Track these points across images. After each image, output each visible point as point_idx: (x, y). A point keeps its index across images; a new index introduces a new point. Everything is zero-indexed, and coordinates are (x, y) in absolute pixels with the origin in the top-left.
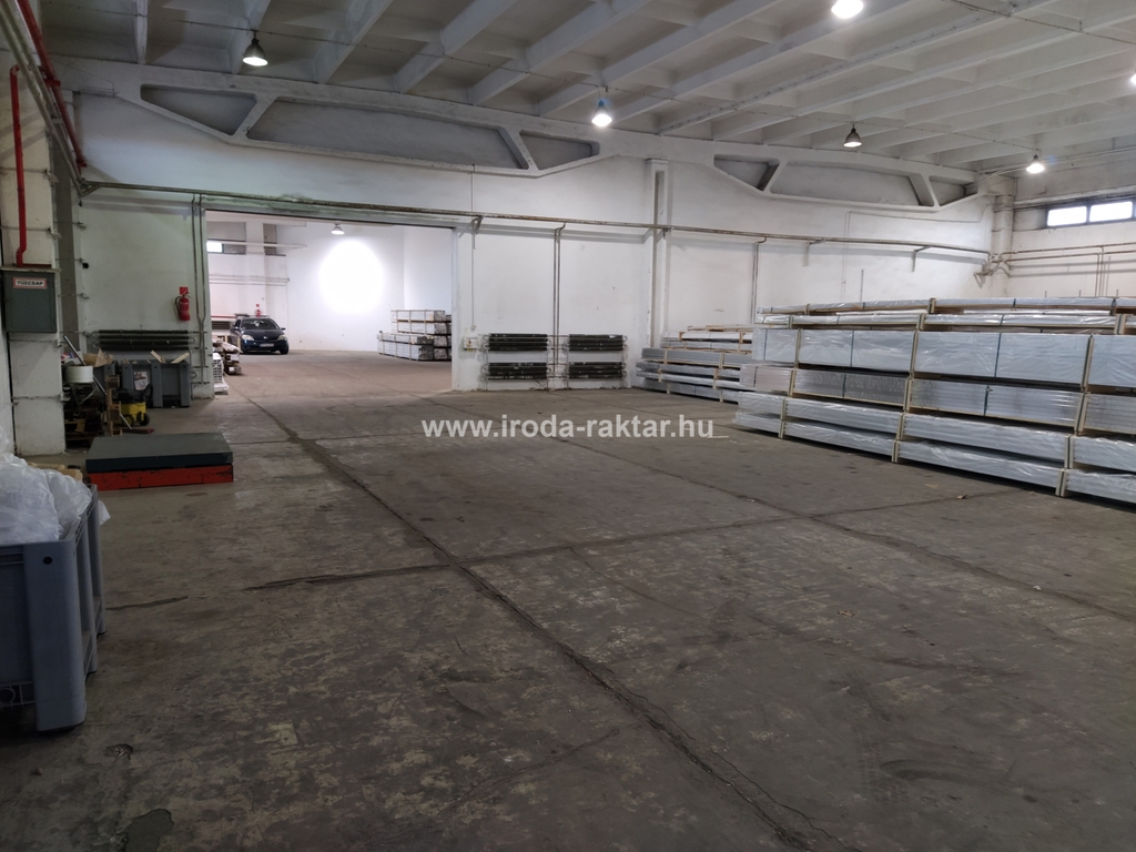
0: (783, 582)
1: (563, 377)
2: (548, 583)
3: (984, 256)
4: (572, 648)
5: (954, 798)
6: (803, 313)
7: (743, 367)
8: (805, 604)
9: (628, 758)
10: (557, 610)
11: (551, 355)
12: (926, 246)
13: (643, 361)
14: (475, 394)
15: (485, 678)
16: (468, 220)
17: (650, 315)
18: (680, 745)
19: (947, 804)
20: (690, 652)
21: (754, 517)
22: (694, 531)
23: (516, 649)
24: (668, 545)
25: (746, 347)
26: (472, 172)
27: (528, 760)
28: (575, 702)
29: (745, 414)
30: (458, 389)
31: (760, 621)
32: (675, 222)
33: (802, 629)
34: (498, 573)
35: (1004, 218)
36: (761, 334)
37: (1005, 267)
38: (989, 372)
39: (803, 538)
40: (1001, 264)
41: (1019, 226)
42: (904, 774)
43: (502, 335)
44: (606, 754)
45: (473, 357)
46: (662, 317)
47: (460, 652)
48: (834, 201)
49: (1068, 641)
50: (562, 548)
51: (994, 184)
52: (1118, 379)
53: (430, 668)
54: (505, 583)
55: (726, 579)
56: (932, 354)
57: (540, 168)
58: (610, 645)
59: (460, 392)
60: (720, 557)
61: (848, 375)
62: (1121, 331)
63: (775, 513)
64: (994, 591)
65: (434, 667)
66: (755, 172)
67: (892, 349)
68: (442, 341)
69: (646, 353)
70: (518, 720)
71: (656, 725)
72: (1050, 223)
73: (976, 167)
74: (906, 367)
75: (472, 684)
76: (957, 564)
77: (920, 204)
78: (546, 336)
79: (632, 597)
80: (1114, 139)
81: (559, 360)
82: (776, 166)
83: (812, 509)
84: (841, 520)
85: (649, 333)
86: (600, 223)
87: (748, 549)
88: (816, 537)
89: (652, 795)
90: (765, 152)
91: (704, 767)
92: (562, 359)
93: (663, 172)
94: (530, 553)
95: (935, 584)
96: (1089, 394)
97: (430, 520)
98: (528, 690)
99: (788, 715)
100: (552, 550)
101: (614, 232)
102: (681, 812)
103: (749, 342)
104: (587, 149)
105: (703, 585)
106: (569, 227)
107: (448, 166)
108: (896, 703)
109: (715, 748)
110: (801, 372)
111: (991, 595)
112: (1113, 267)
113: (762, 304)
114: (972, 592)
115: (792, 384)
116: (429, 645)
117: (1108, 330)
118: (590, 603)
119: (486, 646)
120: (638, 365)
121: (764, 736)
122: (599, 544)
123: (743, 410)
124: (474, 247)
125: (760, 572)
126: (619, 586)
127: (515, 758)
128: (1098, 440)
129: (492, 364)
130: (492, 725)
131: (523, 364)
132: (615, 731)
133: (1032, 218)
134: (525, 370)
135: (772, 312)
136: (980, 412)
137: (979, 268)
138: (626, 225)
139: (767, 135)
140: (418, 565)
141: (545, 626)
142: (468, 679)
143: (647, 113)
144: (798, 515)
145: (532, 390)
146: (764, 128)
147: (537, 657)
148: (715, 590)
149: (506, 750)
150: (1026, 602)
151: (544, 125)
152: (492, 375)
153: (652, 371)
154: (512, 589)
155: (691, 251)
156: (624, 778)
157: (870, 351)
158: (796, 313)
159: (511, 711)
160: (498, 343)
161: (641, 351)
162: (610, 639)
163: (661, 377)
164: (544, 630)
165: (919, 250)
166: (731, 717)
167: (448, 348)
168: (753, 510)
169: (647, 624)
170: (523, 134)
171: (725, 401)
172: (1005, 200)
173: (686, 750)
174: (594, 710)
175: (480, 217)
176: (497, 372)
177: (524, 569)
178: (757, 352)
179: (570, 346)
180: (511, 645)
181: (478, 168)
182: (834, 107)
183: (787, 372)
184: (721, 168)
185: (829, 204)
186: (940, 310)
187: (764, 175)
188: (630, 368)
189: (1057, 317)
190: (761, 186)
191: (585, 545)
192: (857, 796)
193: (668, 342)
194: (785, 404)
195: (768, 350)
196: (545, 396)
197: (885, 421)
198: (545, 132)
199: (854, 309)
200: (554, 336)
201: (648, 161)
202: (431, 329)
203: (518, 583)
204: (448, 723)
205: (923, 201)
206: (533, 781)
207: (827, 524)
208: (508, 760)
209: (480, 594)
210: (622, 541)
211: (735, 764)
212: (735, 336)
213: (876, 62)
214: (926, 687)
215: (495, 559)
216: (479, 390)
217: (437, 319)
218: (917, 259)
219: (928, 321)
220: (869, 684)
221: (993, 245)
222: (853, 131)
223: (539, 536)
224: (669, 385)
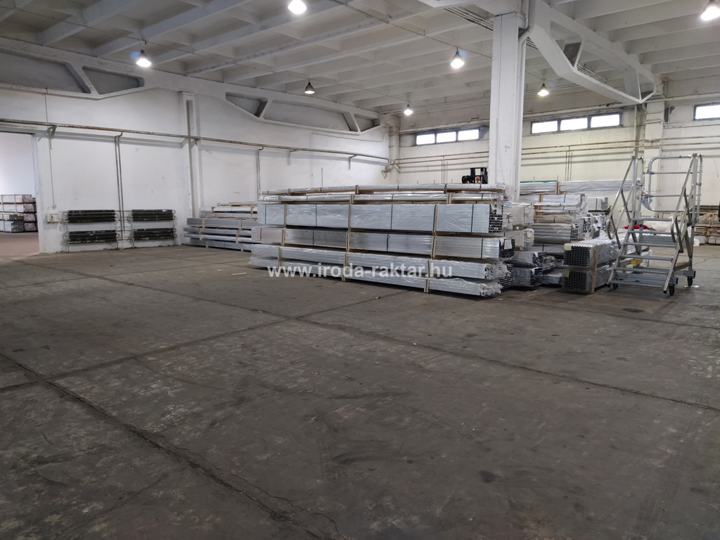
0: (279, 360)
1: (130, 239)
2: (117, 384)
3: (386, 161)
4: (135, 426)
5: (371, 470)
6: (287, 194)
7: (253, 228)
8: (291, 372)
9: (174, 491)
10: (124, 402)
11: (118, 224)
12: (355, 155)
13: (188, 226)
14: (59, 255)
15: (67, 458)
16: (45, 128)
17: (190, 196)
18: (211, 475)
19: (368, 474)
20: (219, 414)
21: (262, 323)
22: (223, 335)
23: (91, 434)
24: (205, 347)
25: (254, 216)
26: (45, 94)
27: (101, 508)
28: (137, 462)
29: (256, 258)
30: (44, 252)
31: (264, 386)
32: (202, 135)
33: (289, 387)
34: (77, 383)
35: (395, 139)
36: (262, 207)
37: (397, 167)
38: (388, 227)
39: (291, 331)
40: (395, 166)
41: (402, 144)
42: (345, 462)
43: (78, 211)
44: (159, 492)
45: (56, 228)
46: (199, 197)
47: (47, 443)
48: (302, 126)
49: (429, 371)
50: (127, 359)
51: (387, 120)
52: (450, 227)
53: (22, 458)
54: (83, 389)
55: (243, 363)
56: (359, 217)
57: (100, 93)
58: (163, 419)
59: (46, 254)
60: (240, 349)
61: (315, 231)
62: (450, 202)
63: (275, 318)
64: (393, 349)
65: (24, 457)
66: (253, 105)
67: (338, 215)
68: (30, 218)
69: (190, 221)
70: (94, 482)
71: (194, 466)
72: (418, 143)
73: (379, 110)
74: (345, 225)
75: (57, 464)
76: (374, 336)
77: (351, 130)
78: (114, 211)
79: (180, 384)
80: (445, 97)
81: (124, 229)
82: (266, 102)
83: (297, 313)
84: (314, 318)
85: (191, 208)
86: (149, 133)
87: (257, 342)
88: (299, 330)
89: (191, 511)
90: (258, 93)
91: (226, 485)
92: (127, 227)
93: (191, 101)
94: (103, 365)
95: (363, 349)
96: (437, 237)
97: (21, 350)
98: (101, 461)
99: (280, 441)
100: (121, 361)
101: (160, 139)
102: (211, 517)
103: (255, 213)
104: (135, 82)
105: (228, 370)
106: (125, 135)
107: (25, 88)
108: (341, 421)
109: (233, 472)
110: (288, 231)
111: (392, 351)
112: (449, 167)
113: (264, 189)
114: (382, 351)
115: (283, 238)
116: (20, 442)
117: (443, 201)
118: (149, 393)
119: (68, 435)
120: (185, 230)
121: (265, 457)
122: (156, 352)
123: (255, 256)
124: (51, 148)
125: (265, 356)
126: (170, 378)
127: (91, 509)
128: (442, 261)
129: (71, 233)
130: (72, 490)
131: (97, 232)
132: (165, 476)
133: (409, 139)
134: (99, 235)
135: (268, 194)
136: (384, 249)
137: (384, 168)
138: (168, 135)
139: (258, 82)
140: (11, 384)
141: (114, 414)
142: (53, 461)
143: (176, 61)
144: (288, 318)
145: (105, 250)
146: (256, 78)
147: (108, 437)
148: (236, 372)
149: (84, 505)
150: (409, 353)
151: (101, 63)
152: (71, 240)
153: (195, 233)
154: (88, 392)
155: (216, 154)
156: (171, 505)
157: (326, 217)
158: (283, 194)
159: (88, 477)
160: (74, 217)
161: (186, 220)
162: (163, 415)
163: (202, 237)
164: (114, 417)
165: (352, 157)
166: (245, 450)
167: (35, 222)
168: (261, 318)
169: (190, 401)
170: (85, 69)
171: (245, 251)
172: (394, 129)
173: (214, 477)
174: (151, 464)
175: (54, 127)
176: (75, 238)
177: (98, 377)
178: (261, 218)
179: (133, 218)
180: (88, 431)
181: (50, 91)
182: (297, 68)
183: (280, 231)
184: (231, 101)
185: (300, 128)
186: (361, 192)
187: (259, 108)
188: (179, 231)
189: (420, 195)
190: (258, 114)
191: (146, 354)
192: (318, 481)
193: (204, 214)
194: (280, 251)
195: (268, 217)
196: (116, 253)
197: (337, 257)
198: (103, 68)
199: (316, 191)
200: (120, 211)
201: (180, 93)
202: (21, 209)
203: (93, 388)
204: (37, 495)
205: (352, 129)
206: (105, 521)
207: (306, 321)
208: (86, 511)
209: (63, 399)
210: (173, 348)
211: (246, 478)
212: (248, 209)
213: (318, 43)
214: (358, 409)
215: (75, 373)
216: (62, 252)
217: (26, 201)
218: (351, 162)
219: (356, 199)
220: (326, 413)
221: (390, 155)
222: (309, 84)
223: (110, 352)
224: (207, 242)
